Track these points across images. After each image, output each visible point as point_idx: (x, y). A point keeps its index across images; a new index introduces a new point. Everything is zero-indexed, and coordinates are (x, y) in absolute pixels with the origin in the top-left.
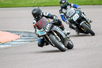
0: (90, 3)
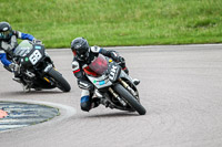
0: (158, 40)
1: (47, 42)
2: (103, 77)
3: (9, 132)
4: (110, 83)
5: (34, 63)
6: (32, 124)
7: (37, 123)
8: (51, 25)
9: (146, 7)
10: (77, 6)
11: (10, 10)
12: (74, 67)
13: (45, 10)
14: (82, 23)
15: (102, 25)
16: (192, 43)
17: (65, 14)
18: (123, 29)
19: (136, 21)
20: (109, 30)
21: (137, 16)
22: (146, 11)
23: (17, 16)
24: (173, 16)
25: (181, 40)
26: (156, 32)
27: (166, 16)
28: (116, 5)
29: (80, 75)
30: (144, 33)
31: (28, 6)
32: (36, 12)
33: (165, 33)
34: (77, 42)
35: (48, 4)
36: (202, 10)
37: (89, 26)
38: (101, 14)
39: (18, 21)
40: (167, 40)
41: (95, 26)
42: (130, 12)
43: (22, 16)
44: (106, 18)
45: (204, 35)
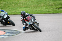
1: (17, 13)
2: (30, 22)
3: (6, 38)
4: (32, 23)
5: (5, 18)
6: (13, 35)
7: (14, 35)
8: (18, 8)
9: (45, 3)
10: (25, 3)
11: (7, 4)
12: (21, 19)
13: (16, 4)
14: (27, 7)
15: (32, 8)
16: (57, 13)
17: (22, 5)
18: (38, 9)
19: (42, 7)
20: (34, 9)
21: (42, 6)
22: (44, 4)
23: (8, 5)
24: (52, 6)
25: (54, 12)
26: (47, 10)
27: (50, 6)
28: (36, 2)
29: (23, 21)
30: (44, 10)
31: (11, 3)
32: (14, 4)
33: (50, 10)
34: (22, 12)
35: (17, 2)
36: (60, 4)
37: (29, 8)
38: (32, 5)
39: (9, 7)
40: (50, 12)
41: (30, 8)
42: (40, 4)
43: (10, 5)
44: (33, 6)
45: (60, 11)
